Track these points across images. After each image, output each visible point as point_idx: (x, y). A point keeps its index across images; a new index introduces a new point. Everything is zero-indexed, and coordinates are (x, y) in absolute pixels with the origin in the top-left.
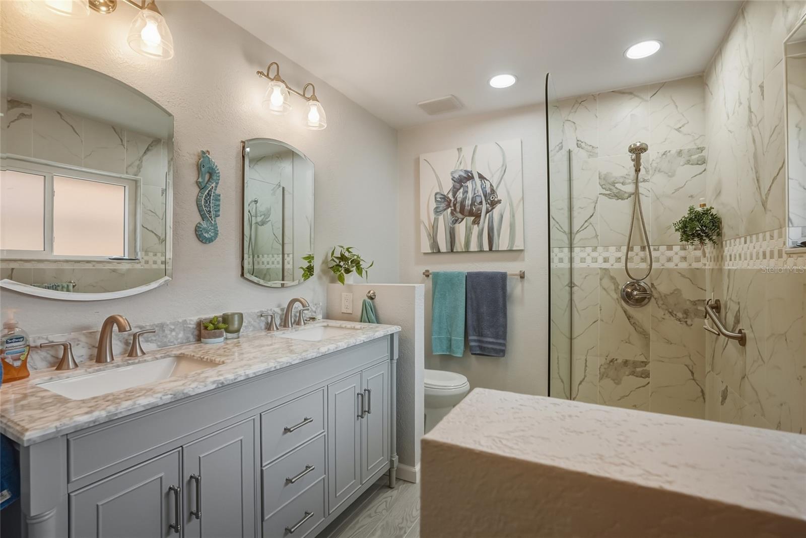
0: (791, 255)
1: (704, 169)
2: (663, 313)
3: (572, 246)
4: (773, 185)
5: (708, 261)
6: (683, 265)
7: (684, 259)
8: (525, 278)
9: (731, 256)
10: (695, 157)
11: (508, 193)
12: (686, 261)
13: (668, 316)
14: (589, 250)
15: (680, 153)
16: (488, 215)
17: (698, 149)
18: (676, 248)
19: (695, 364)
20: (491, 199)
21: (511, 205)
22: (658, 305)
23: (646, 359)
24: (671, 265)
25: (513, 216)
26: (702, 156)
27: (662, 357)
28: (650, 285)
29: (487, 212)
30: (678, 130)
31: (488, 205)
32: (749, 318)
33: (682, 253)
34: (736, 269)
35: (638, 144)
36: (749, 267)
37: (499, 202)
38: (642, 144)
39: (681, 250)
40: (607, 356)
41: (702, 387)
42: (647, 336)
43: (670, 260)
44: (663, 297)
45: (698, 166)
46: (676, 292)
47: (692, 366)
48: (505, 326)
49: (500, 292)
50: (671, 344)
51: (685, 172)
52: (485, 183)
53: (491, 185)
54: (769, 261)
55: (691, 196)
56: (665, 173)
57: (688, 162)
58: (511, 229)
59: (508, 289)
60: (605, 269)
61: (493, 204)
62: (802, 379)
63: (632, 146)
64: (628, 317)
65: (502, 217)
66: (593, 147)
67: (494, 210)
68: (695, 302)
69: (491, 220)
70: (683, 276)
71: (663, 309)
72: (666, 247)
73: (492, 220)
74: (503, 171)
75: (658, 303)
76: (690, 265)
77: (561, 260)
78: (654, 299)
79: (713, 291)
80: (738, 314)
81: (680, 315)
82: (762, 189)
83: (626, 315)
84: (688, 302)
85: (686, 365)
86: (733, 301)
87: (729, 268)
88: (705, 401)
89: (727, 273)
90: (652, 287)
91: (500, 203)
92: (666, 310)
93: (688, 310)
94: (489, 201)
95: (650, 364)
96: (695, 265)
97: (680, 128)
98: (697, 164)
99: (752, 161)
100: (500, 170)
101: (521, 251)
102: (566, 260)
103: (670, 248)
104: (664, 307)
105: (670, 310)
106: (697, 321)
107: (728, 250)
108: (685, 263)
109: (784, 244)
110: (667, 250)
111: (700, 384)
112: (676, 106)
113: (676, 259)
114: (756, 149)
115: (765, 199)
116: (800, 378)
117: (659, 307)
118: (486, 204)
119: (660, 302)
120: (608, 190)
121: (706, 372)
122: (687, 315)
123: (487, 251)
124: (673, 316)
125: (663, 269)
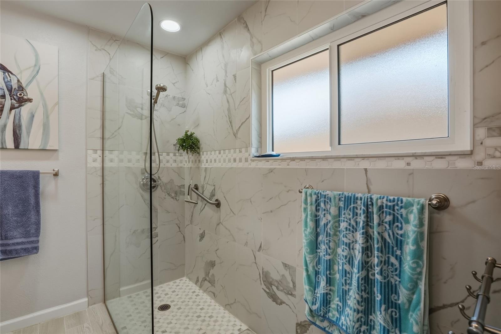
0: (254, 161)
1: (184, 111)
2: (164, 194)
3: (104, 149)
4: (242, 126)
5: (186, 163)
6: (174, 165)
7: (175, 161)
8: (59, 175)
9: (207, 160)
10: (181, 102)
11: (42, 94)
12: (176, 163)
13: (167, 195)
14: (116, 153)
15: (174, 98)
16: (13, 111)
17: (183, 98)
18: (171, 155)
19: (180, 222)
20: (19, 96)
21: (45, 106)
22: (162, 190)
23: (156, 225)
24: (168, 165)
25: (48, 117)
26: (184, 103)
27: (164, 222)
28: (157, 178)
29: (12, 108)
30: (174, 84)
31: (13, 101)
32: (222, 192)
33: (174, 158)
34: (212, 168)
35: (162, 85)
36: (222, 166)
37: (30, 100)
38: (164, 86)
39: (174, 156)
40: (131, 230)
41: (184, 234)
42: (156, 211)
43: (168, 162)
44: (165, 185)
45: (182, 108)
46: (171, 181)
47: (179, 224)
48: (38, 224)
49: (31, 191)
50: (169, 213)
51: (176, 110)
52: (10, 77)
53: (18, 81)
54: (238, 163)
55: (179, 125)
56: (167, 108)
57: (178, 105)
58: (44, 130)
59: (41, 186)
60: (129, 167)
61: (22, 101)
62: (262, 219)
63: (158, 85)
64: (144, 200)
65: (33, 116)
66: (122, 77)
67: (22, 108)
68: (180, 186)
69: (17, 118)
70: (175, 172)
71: (164, 192)
72: (166, 153)
73: (20, 117)
74: (35, 72)
75: (162, 189)
76: (178, 165)
77: (95, 161)
78: (160, 187)
79: (192, 180)
80: (214, 191)
81: (173, 195)
82: (234, 127)
83: (143, 199)
84: (177, 187)
85: (176, 224)
86: (209, 184)
87: (205, 167)
88: (185, 242)
89: (203, 170)
90: (159, 179)
91: (31, 102)
92: (166, 192)
93: (177, 191)
94: (15, 97)
95: (158, 228)
96: (180, 165)
97: (175, 83)
98: (182, 107)
99: (227, 112)
100: (32, 69)
101: (56, 150)
102: (100, 160)
103: (168, 154)
104: (165, 191)
105: (168, 193)
106: (181, 197)
107: (204, 157)
108: (175, 164)
109: (249, 155)
110: (167, 156)
111: (183, 233)
112: (173, 70)
113: (171, 161)
114: (229, 106)
115: (236, 132)
116: (261, 219)
117: (162, 191)
118: (11, 99)
119: (163, 188)
120: (131, 111)
121: (186, 226)
122: (176, 194)
123: (13, 149)
124: (169, 196)
125: (164, 167)
